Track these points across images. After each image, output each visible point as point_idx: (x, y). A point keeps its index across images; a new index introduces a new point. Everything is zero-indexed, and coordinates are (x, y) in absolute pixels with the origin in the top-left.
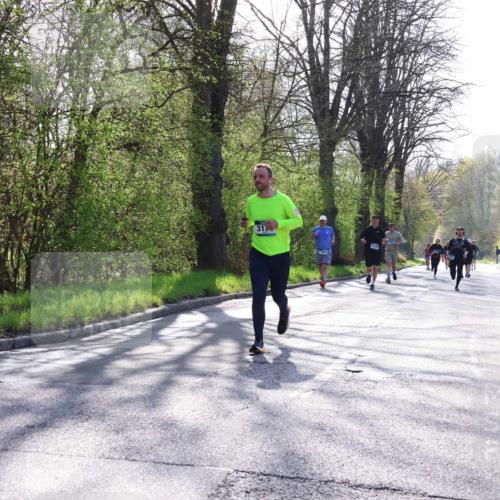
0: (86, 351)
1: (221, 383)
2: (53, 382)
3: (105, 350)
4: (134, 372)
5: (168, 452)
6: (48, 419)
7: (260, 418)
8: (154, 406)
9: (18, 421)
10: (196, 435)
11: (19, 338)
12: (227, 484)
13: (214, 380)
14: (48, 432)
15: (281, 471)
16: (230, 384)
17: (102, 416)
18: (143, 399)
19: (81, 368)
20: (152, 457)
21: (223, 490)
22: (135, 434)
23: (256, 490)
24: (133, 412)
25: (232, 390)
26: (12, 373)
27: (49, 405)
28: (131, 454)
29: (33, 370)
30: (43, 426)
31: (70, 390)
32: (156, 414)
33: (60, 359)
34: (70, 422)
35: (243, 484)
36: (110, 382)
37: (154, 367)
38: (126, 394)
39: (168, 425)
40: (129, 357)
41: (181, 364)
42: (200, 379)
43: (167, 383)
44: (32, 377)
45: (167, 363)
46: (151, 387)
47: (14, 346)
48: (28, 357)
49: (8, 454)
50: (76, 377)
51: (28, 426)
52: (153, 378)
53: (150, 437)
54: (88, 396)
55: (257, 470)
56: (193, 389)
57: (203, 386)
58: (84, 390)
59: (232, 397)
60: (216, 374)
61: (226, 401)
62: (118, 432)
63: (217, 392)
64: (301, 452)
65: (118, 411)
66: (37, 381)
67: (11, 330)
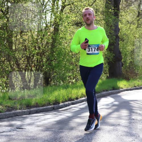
0: (61, 115)
1: (122, 129)
2: (47, 129)
3: (70, 115)
11: (32, 109)
13: (118, 127)
16: (126, 129)
25: (127, 132)
26: (29, 124)
27: (46, 138)
29: (39, 123)
31: (55, 132)
36: (72, 129)
40: (80, 117)
42: (112, 127)
44: (38, 126)
47: (30, 113)
48: (36, 118)
50: (57, 126)
54: (62, 135)
56: (109, 131)
57: (114, 130)
59: (127, 135)
60: (119, 125)
61: (124, 137)
63: (120, 133)
66: (40, 128)
67: (28, 106)
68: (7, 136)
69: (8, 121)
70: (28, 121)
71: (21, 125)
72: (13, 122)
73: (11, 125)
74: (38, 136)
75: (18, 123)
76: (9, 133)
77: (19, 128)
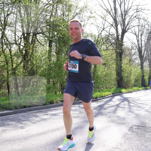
0: (99, 103)
1: (126, 110)
3: (103, 103)
4: (109, 107)
5: (119, 121)
6: (96, 115)
7: (135, 116)
8: (115, 113)
10: (124, 119)
12: (132, 127)
13: (125, 109)
14: (97, 117)
15: (141, 126)
17: (106, 115)
18: (113, 112)
19: (99, 106)
20: (117, 122)
21: (131, 128)
22: (113, 118)
23: (137, 129)
24: (111, 114)
25: (129, 111)
28: (113, 121)
31: (98, 110)
32: (115, 115)
33: (95, 104)
34: (100, 116)
35: (135, 127)
36: (105, 109)
37: (113, 106)
38: (109, 111)
39: (118, 117)
40: (108, 104)
41: (118, 106)
42: (122, 109)
43: (116, 109)
45: (115, 105)
46: (113, 110)
50: (99, 108)
52: (113, 108)
53: (116, 119)
54: (102, 111)
55: (137, 125)
56: (121, 110)
58: (101, 110)
59: (129, 112)
60: (125, 108)
62: (109, 118)
64: (144, 122)
65: (108, 114)
68: (80, 111)
69: (78, 105)
72: (80, 106)
73: (79, 107)
75: (82, 106)
77: (83, 108)
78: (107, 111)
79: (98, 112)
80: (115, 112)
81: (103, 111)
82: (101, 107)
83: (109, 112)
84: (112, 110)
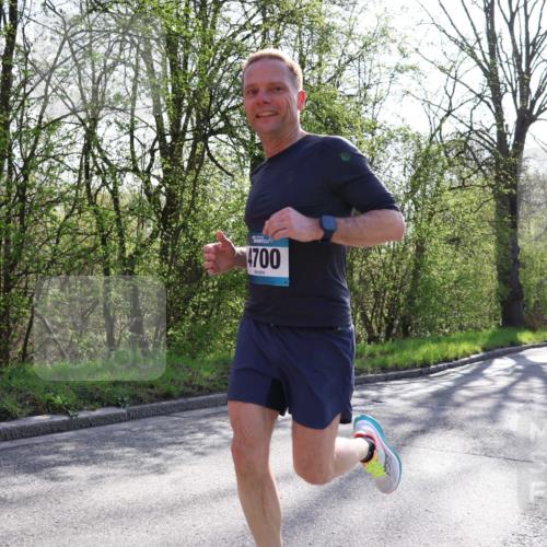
0: (435, 384)
1: (538, 409)
2: (420, 404)
3: (450, 384)
4: (474, 398)
5: (511, 452)
6: (426, 428)
8: (494, 421)
9: (406, 428)
11: (390, 374)
13: (531, 405)
14: (428, 435)
17: (461, 427)
18: (486, 417)
19: (436, 395)
20: (502, 455)
22: (487, 440)
24: (481, 425)
26: (391, 396)
27: (423, 418)
28: (488, 452)
29: (407, 395)
30: (423, 432)
31: (433, 409)
32: (497, 427)
33: (420, 388)
34: (440, 430)
36: (458, 405)
37: (487, 396)
38: (473, 413)
39: (508, 435)
40: (467, 388)
41: (505, 394)
42: (521, 405)
43: (499, 407)
44: (405, 399)
45: (495, 393)
46: (489, 409)
47: (387, 379)
48: (398, 387)
49: (406, 448)
50: (434, 400)
51: (414, 432)
52: (488, 403)
53: (498, 442)
54: (447, 413)
56: (519, 411)
57: (525, 410)
58: (443, 410)
60: (532, 401)
62: (474, 438)
65: (470, 424)
66: (409, 403)
67: (384, 369)
68: (366, 411)
70: (387, 391)
71: (379, 397)
72: (366, 392)
73: (364, 397)
74: (409, 414)
75: (373, 393)
76: (363, 408)
77: (376, 400)
78: (464, 413)
79: (431, 415)
80: (493, 416)
81: (450, 412)
82: (443, 398)
83: (472, 419)
84: (484, 409)
